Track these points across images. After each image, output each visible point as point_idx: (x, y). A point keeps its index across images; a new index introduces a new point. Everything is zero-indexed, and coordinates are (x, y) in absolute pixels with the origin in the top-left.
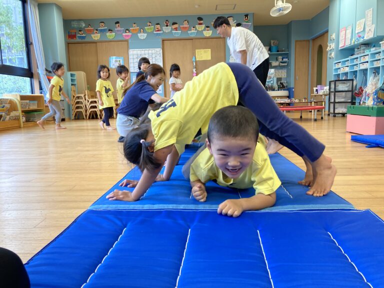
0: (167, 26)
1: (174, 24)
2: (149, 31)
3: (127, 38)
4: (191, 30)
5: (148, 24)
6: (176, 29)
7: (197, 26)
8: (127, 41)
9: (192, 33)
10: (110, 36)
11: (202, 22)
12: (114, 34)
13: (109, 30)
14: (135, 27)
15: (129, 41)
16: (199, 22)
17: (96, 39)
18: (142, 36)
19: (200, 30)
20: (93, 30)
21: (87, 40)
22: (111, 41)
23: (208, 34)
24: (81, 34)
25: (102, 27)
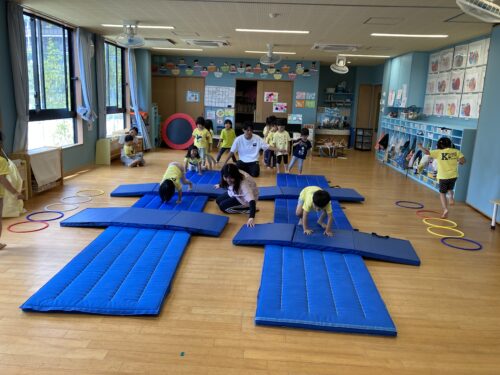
0: (241, 67)
1: (248, 66)
2: (225, 71)
3: (204, 75)
4: (263, 73)
5: (225, 64)
6: (249, 71)
7: (269, 70)
9: (263, 76)
10: (189, 72)
12: (192, 71)
13: (189, 67)
14: (212, 66)
15: (206, 79)
17: (176, 74)
18: (218, 75)
19: (271, 73)
20: (174, 66)
21: (167, 74)
22: (189, 77)
23: (278, 77)
24: (163, 69)
25: (182, 63)
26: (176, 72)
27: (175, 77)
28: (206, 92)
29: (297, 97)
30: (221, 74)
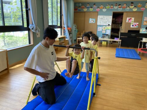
0: (116, 6)
1: (119, 5)
2: (108, 8)
3: (98, 11)
4: (127, 8)
5: (108, 5)
6: (120, 7)
7: (130, 6)
8: (98, 12)
9: (127, 10)
10: (91, 10)
11: (133, 4)
12: (92, 9)
13: (91, 7)
14: (102, 6)
15: (99, 12)
16: (131, 4)
17: (85, 11)
18: (104, 10)
19: (131, 8)
20: (84, 7)
21: (81, 11)
22: (91, 12)
23: (135, 10)
24: (80, 9)
25: (88, 6)
26: (85, 10)
27: (85, 12)
28: (98, 19)
29: (145, 20)
30: (106, 10)
